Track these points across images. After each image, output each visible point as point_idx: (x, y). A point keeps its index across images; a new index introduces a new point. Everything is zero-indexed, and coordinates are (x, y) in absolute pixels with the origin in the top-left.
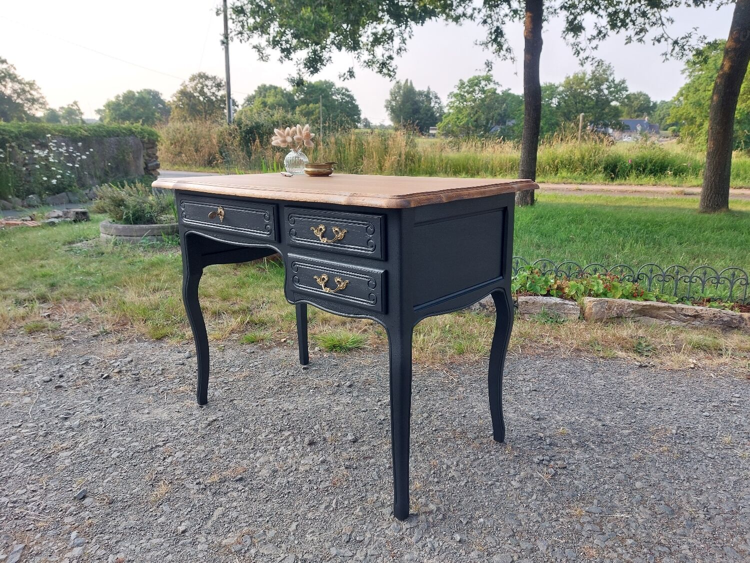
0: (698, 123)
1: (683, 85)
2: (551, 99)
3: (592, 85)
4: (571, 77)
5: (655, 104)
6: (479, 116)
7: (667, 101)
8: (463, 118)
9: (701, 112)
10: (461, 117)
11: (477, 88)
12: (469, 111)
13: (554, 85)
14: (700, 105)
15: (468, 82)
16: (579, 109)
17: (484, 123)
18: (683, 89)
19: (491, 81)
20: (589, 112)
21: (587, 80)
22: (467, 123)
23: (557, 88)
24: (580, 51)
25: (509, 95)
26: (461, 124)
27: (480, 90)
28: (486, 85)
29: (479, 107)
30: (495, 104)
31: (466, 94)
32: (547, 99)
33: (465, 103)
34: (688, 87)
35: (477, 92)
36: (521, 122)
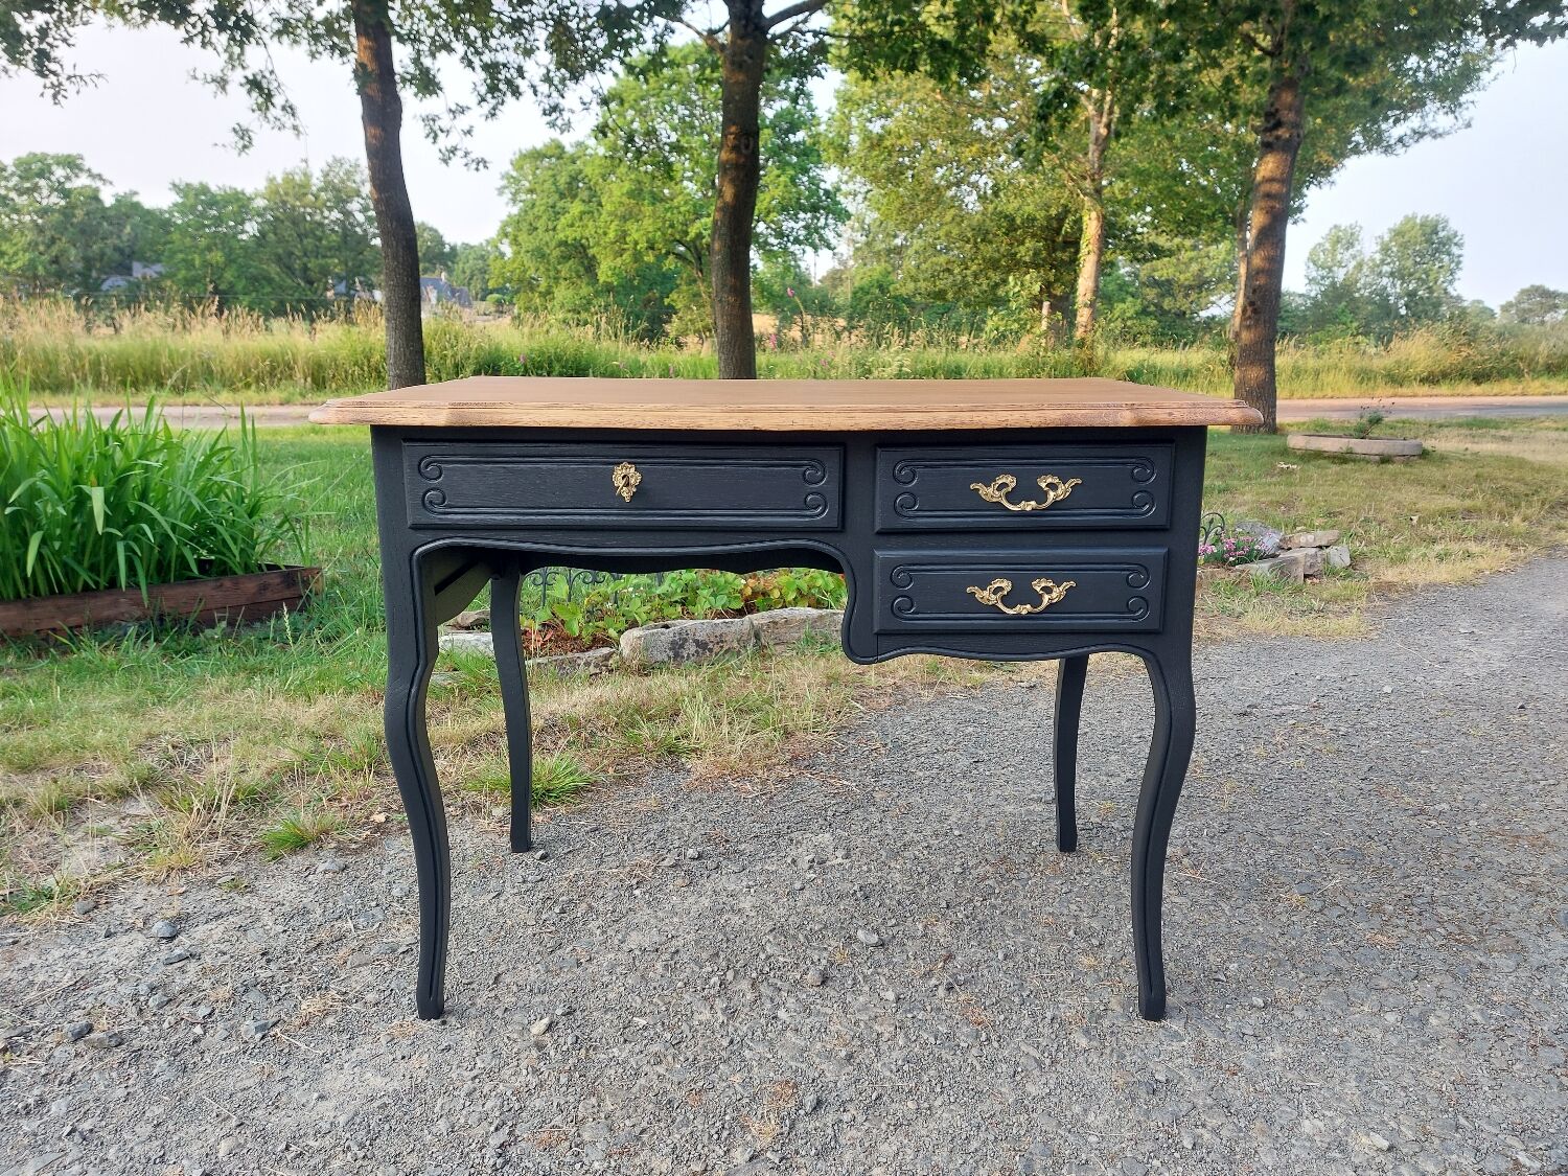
0: (542, 289)
1: (504, 217)
2: (242, 223)
3: (329, 200)
4: (279, 180)
5: (453, 249)
6: (63, 252)
7: (472, 244)
8: (16, 254)
9: (548, 270)
10: (11, 252)
11: (42, 183)
12: (30, 236)
13: (244, 194)
14: (543, 256)
15: (15, 165)
16: (310, 248)
17: (80, 266)
18: (505, 224)
19: (81, 170)
20: (332, 257)
21: (314, 189)
22: (32, 265)
23: (250, 199)
24: (439, 132)
25: (137, 206)
26: (14, 266)
27: (52, 189)
28: (68, 178)
29: (61, 228)
30: (100, 224)
31: (13, 195)
32: (232, 223)
33: (15, 216)
34: (516, 222)
35: (45, 192)
36: (179, 269)
